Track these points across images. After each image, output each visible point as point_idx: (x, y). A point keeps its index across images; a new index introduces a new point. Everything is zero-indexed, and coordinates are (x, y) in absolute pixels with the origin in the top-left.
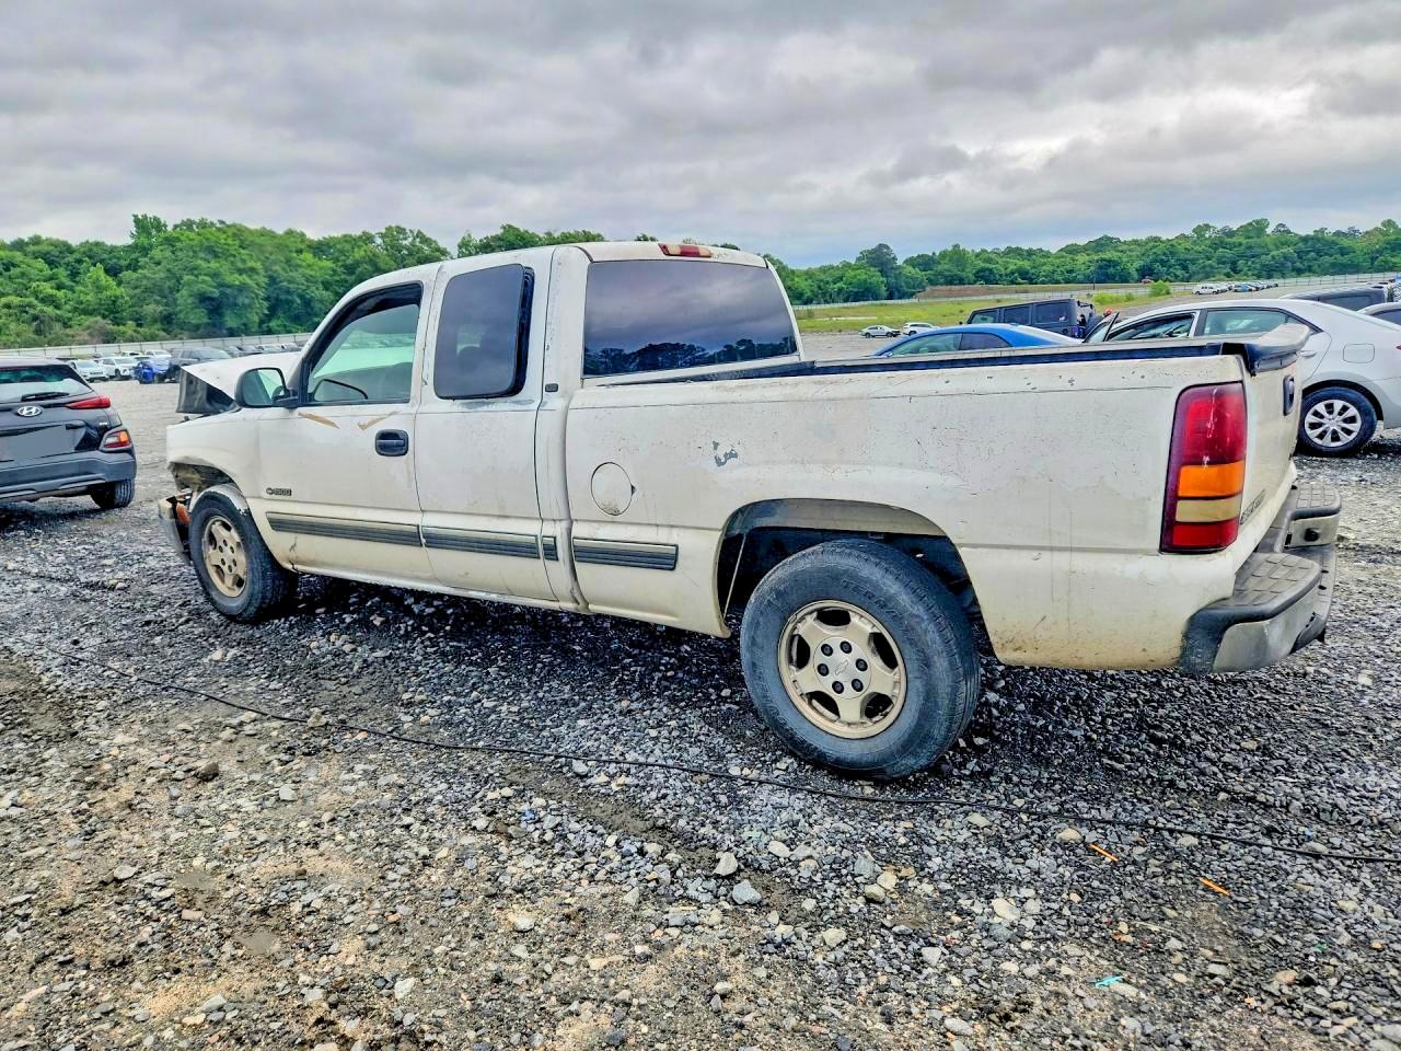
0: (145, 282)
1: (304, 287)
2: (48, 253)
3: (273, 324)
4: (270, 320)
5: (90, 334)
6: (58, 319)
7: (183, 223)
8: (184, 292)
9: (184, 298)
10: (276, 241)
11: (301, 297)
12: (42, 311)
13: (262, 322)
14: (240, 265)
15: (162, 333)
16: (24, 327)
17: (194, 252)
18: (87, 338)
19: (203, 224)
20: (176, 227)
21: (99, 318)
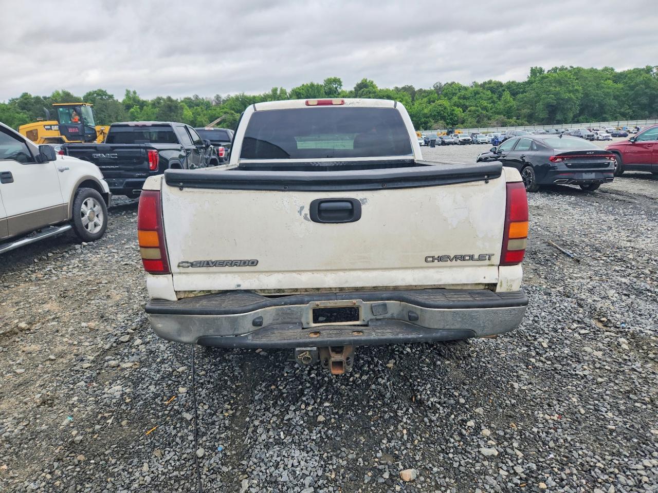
0: (525, 99)
1: (602, 98)
2: (493, 87)
3: (581, 118)
4: (580, 116)
5: (497, 123)
6: (486, 116)
7: (553, 69)
8: (541, 103)
9: (540, 106)
10: (596, 75)
11: (600, 104)
12: (481, 113)
13: (575, 116)
14: (571, 88)
15: (526, 123)
16: (473, 119)
17: (551, 83)
18: (495, 124)
19: (562, 69)
20: (549, 71)
21: (502, 116)
